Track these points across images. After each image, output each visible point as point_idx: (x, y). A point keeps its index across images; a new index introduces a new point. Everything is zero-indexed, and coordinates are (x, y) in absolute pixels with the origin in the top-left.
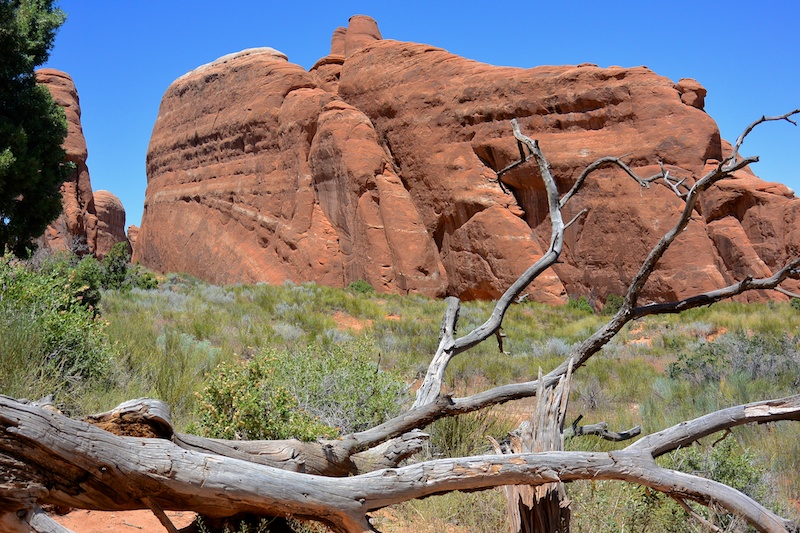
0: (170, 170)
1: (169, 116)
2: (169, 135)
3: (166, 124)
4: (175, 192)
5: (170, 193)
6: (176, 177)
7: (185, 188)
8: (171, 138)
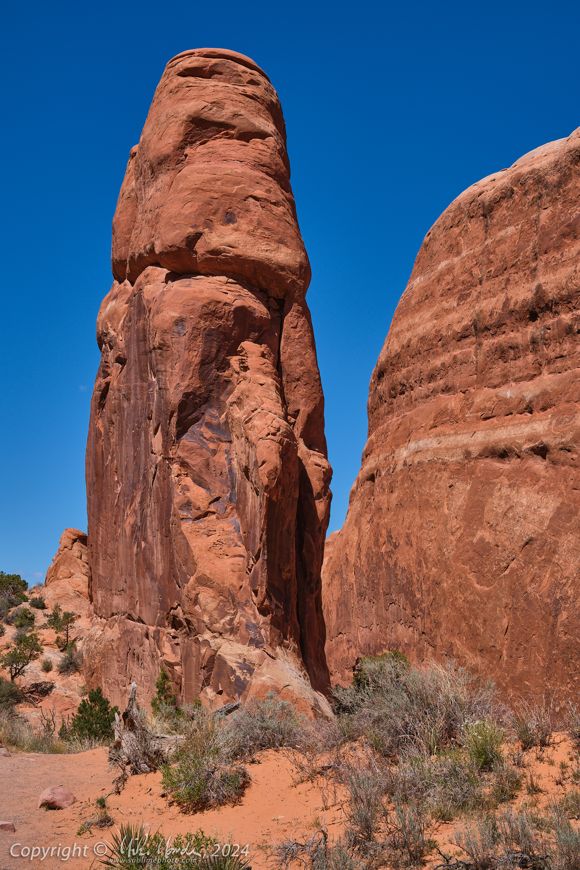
0: (447, 390)
1: (450, 270)
2: (447, 311)
3: (439, 289)
4: (464, 439)
5: (450, 441)
6: (468, 405)
7: (494, 428)
8: (454, 316)
